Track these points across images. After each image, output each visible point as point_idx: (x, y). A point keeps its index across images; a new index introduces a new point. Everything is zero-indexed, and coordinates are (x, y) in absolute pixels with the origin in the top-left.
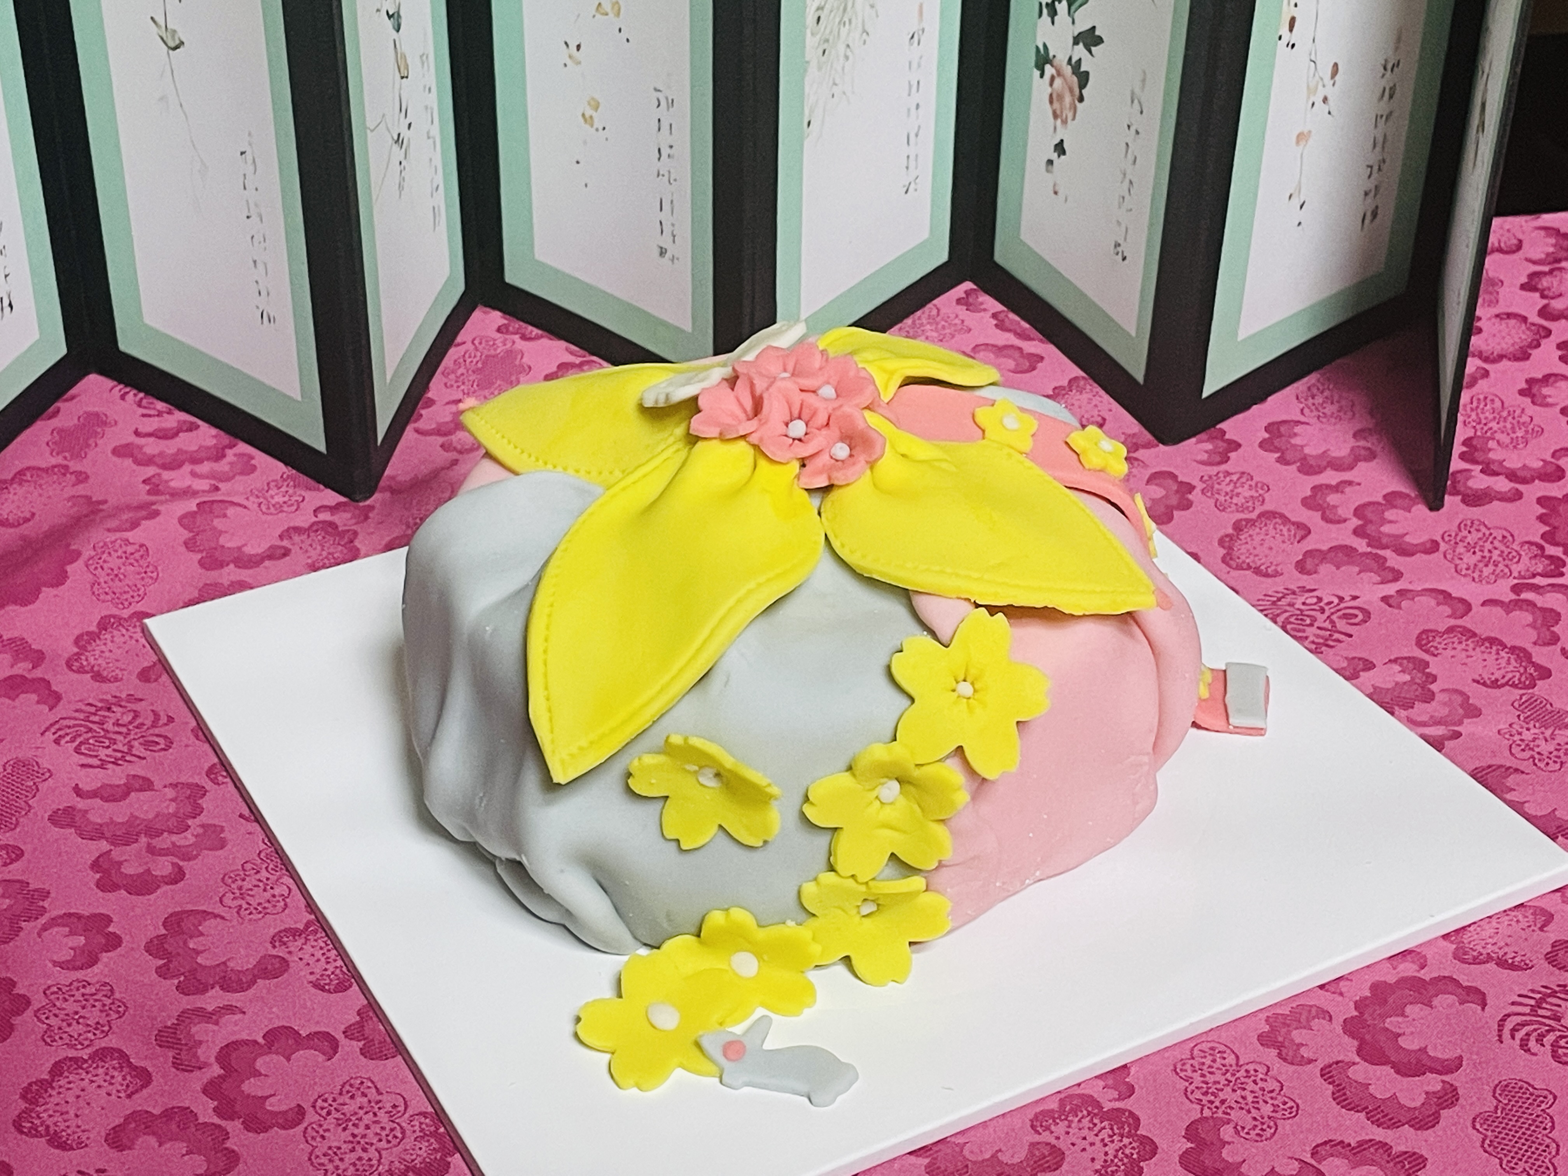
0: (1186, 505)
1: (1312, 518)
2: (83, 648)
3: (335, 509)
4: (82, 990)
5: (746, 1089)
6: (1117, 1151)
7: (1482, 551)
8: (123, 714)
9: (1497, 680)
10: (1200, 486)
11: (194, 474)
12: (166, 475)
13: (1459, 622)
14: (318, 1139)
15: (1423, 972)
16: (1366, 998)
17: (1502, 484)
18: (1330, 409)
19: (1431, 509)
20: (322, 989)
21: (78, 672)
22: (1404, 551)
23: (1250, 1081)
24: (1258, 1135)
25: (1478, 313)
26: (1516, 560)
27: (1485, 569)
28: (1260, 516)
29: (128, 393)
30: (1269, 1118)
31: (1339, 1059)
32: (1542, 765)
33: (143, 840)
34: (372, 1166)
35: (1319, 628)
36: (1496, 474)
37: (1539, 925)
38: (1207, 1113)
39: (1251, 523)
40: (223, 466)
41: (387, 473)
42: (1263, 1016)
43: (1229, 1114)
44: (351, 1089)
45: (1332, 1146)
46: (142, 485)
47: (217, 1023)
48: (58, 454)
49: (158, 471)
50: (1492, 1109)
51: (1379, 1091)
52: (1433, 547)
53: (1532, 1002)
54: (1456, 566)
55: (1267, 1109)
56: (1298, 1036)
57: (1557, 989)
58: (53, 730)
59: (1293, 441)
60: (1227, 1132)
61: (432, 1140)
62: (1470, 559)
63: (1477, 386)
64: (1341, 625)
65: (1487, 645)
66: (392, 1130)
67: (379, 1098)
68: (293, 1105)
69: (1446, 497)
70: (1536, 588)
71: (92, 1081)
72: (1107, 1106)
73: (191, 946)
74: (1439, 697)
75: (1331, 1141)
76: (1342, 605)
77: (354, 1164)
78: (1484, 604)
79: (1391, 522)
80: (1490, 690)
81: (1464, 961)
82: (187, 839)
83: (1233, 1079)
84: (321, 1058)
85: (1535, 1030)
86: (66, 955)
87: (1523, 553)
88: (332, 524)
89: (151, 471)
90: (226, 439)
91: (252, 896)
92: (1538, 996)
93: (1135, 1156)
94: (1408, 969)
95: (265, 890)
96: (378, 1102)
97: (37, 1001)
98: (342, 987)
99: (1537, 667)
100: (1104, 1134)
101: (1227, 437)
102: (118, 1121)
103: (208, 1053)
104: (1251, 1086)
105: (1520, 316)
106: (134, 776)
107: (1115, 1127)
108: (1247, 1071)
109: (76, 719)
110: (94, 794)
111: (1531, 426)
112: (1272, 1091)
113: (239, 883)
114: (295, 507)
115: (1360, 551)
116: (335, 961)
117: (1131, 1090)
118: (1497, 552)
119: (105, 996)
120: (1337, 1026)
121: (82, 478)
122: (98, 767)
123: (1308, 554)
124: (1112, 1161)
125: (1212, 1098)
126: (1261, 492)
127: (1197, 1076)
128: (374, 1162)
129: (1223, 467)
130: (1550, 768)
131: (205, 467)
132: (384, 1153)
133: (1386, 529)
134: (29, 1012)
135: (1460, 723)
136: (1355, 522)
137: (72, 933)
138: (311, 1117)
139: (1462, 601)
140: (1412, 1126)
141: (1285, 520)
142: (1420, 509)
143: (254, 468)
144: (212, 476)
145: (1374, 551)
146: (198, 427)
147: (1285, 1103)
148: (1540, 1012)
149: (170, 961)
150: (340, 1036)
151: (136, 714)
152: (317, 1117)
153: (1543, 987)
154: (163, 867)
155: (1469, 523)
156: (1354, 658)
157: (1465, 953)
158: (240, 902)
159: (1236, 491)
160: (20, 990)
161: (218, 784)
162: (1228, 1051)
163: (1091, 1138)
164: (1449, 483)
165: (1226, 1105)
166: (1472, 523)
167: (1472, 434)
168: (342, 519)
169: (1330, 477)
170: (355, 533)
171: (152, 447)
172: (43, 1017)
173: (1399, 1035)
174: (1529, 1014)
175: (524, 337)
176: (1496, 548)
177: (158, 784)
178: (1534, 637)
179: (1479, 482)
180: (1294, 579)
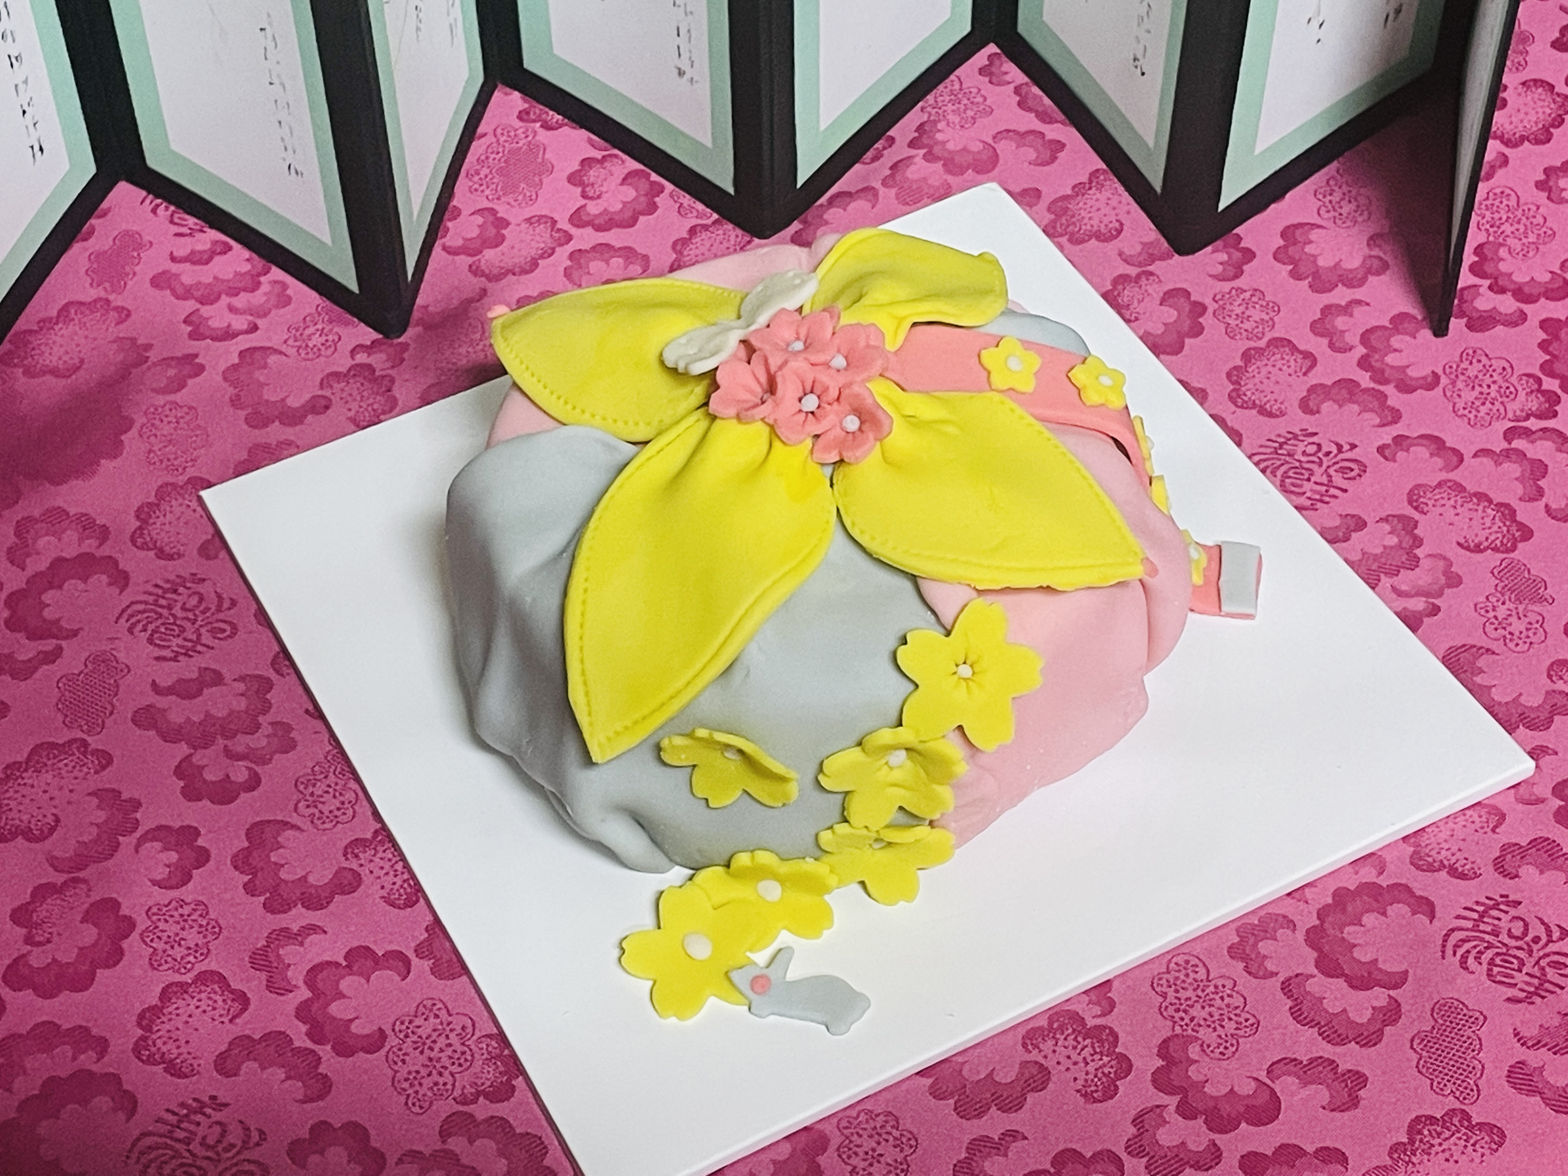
0: (1197, 330)
1: (1318, 345)
2: (145, 522)
3: (369, 349)
4: (180, 910)
5: (773, 1017)
6: (1096, 1070)
7: (1480, 386)
8: (190, 596)
9: (1481, 543)
10: (1211, 307)
11: (232, 309)
12: (205, 311)
13: (1451, 476)
14: (400, 1064)
15: (1381, 877)
16: (1328, 905)
17: (1507, 304)
18: (1347, 208)
19: (1436, 335)
20: (393, 905)
21: (142, 548)
22: (1406, 387)
23: (1217, 997)
24: (1221, 1053)
25: (1505, 80)
26: (1512, 396)
27: (1482, 408)
28: (1270, 343)
29: (158, 206)
30: (1232, 1035)
31: (1298, 972)
32: (1511, 645)
33: (221, 742)
34: (447, 1091)
35: (1316, 483)
36: (1502, 291)
37: (1491, 826)
38: (1178, 1030)
39: (1260, 351)
40: (258, 298)
41: (419, 301)
42: (1233, 926)
43: (1197, 1032)
44: (425, 1009)
45: (1286, 1064)
46: (183, 326)
47: (301, 944)
48: (98, 286)
49: (199, 306)
50: (1429, 1029)
51: (1332, 1006)
52: (1433, 382)
53: (1475, 916)
54: (1454, 404)
55: (1230, 1026)
56: (1265, 947)
57: (1500, 900)
58: (125, 616)
59: (1307, 249)
60: (1194, 1052)
61: (499, 1063)
62: (1469, 396)
63: (1496, 176)
64: (1338, 480)
65: (1475, 500)
66: (463, 1053)
67: (450, 1019)
68: (375, 1028)
69: (1452, 319)
70: (1527, 433)
71: (197, 1007)
72: (1091, 1022)
73: (273, 859)
74: (1425, 563)
75: (1284, 1059)
76: (1341, 456)
77: (431, 1089)
78: (1475, 455)
79: (1396, 350)
80: (1472, 555)
81: (1418, 868)
82: (259, 741)
83: (1203, 995)
84: (397, 978)
85: (1475, 947)
86: (161, 873)
87: (1520, 389)
88: (370, 368)
89: (190, 305)
90: (259, 262)
91: (323, 803)
92: (1481, 909)
93: (1112, 1075)
94: (1368, 875)
95: (335, 797)
96: (449, 1024)
97: (142, 922)
98: (410, 903)
99: (1522, 526)
100: (1086, 1052)
101: (1243, 244)
102: (223, 1048)
103: (297, 976)
104: (1218, 1002)
105: (1548, 84)
106: (206, 669)
107: (1096, 1045)
108: (1216, 987)
109: (146, 603)
110: (170, 691)
111: (1544, 229)
112: (1237, 1008)
113: (311, 789)
114: (333, 349)
115: (1363, 386)
116: (403, 873)
117: (1112, 1004)
118: (1494, 387)
119: (201, 915)
120: (1300, 935)
121: (124, 314)
122: (171, 659)
123: (1312, 390)
124: (1092, 1081)
125: (1183, 1015)
126: (1272, 314)
127: (1171, 992)
128: (449, 1087)
129: (1236, 283)
130: (1518, 649)
131: (242, 300)
132: (457, 1076)
133: (1390, 359)
134: (135, 935)
135: (1440, 594)
136: (1361, 350)
137: (166, 849)
138: (392, 1041)
139: (1455, 451)
140: (1357, 1043)
141: (1294, 349)
142: (1426, 334)
143: (288, 301)
144: (249, 311)
145: (1377, 387)
146: (230, 248)
147: (1247, 1020)
148: (1482, 927)
149: (255, 875)
150: (411, 955)
151: (201, 599)
152: (397, 1040)
153: (1487, 898)
154: (240, 773)
155: (1471, 352)
156: (1347, 515)
157: (1421, 859)
158: (312, 810)
159: (1248, 313)
160: (125, 911)
161: (282, 675)
162: (1201, 965)
163: (1074, 1057)
164: (1456, 302)
165: (1195, 1021)
166: (1474, 352)
167: (1484, 240)
168: (378, 360)
169: (1341, 295)
170: (392, 381)
171: (189, 274)
172: (148, 940)
173: (1355, 946)
174: (1472, 930)
175: (547, 126)
176: (1494, 382)
177: (228, 676)
178: (1520, 491)
179: (1486, 301)
180: (1298, 421)
